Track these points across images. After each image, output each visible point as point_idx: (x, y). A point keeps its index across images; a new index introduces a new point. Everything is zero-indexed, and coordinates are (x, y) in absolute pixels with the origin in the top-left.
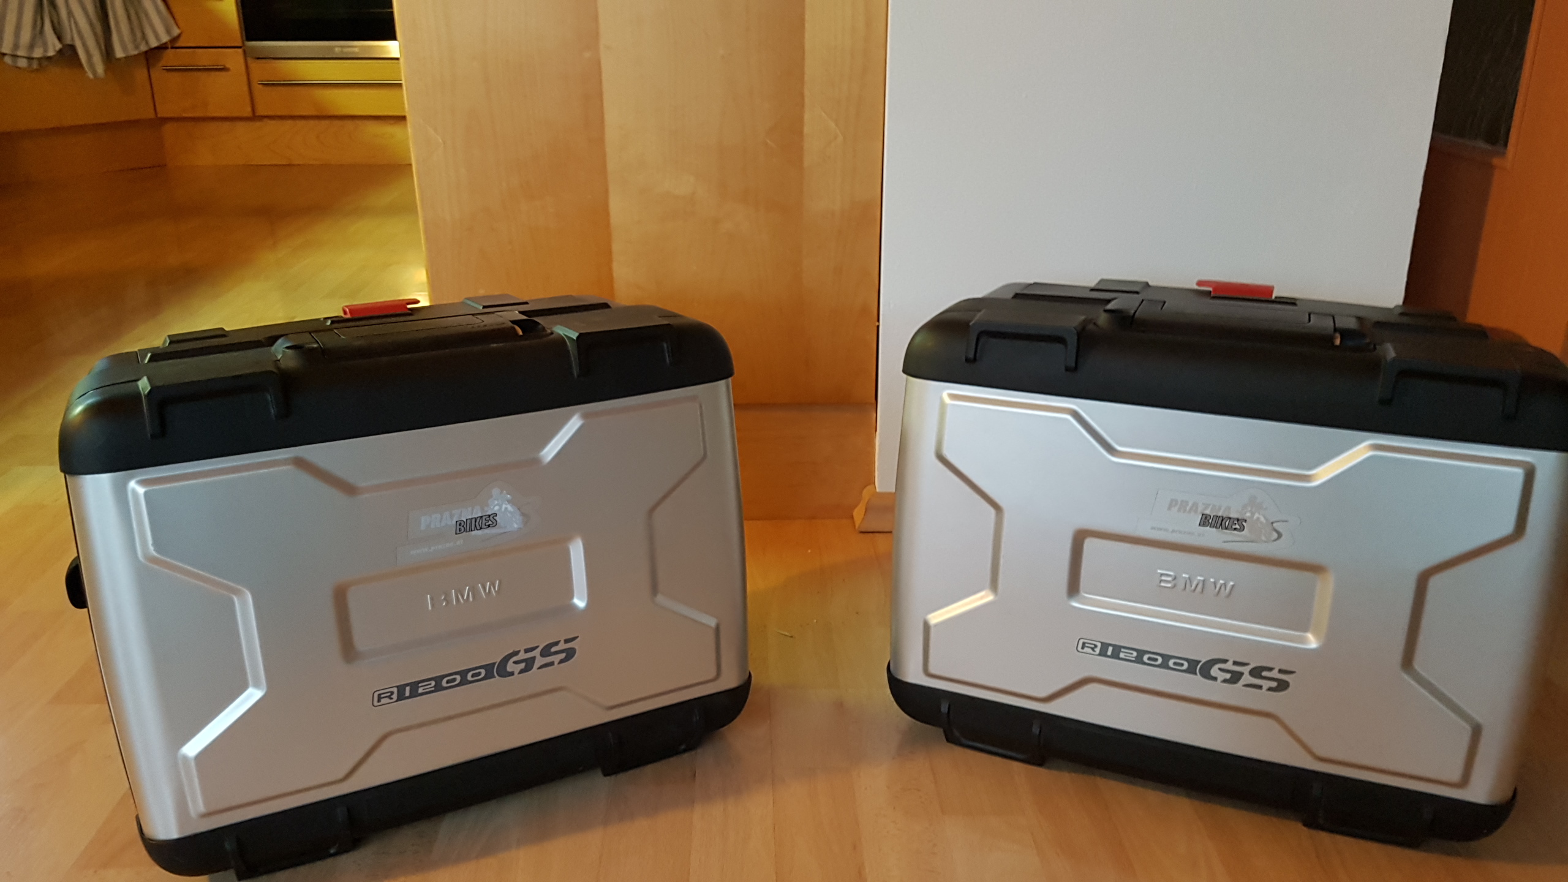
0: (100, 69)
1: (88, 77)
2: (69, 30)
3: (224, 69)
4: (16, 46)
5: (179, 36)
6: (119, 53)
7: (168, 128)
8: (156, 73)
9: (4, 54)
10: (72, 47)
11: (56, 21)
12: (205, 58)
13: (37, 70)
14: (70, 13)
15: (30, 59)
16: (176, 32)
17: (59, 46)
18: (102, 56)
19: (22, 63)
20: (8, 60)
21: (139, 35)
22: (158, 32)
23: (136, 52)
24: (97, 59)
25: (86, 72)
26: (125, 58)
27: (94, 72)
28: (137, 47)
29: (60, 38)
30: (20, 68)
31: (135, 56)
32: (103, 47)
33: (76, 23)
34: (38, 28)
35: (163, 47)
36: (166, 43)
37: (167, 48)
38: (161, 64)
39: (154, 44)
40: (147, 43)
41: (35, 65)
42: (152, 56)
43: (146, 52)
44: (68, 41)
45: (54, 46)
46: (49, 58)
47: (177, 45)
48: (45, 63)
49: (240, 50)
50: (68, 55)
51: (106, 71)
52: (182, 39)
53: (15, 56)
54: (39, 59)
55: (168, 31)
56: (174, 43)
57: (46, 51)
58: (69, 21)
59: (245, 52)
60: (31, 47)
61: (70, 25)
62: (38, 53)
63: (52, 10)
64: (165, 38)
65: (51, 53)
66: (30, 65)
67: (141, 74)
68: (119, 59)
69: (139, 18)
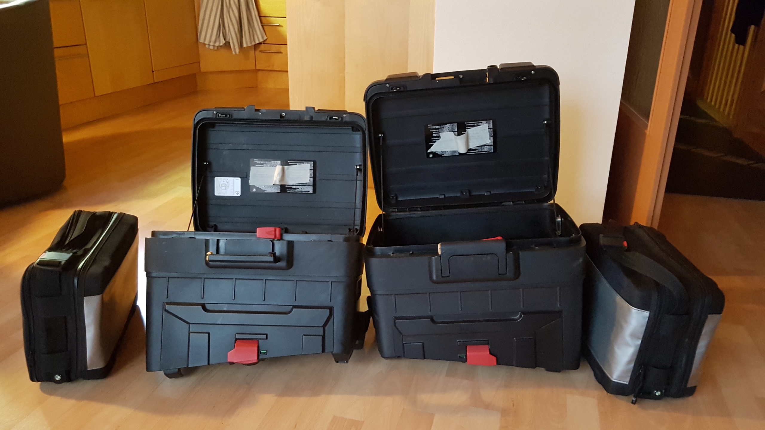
0: (237, 51)
1: (233, 54)
2: (228, 36)
3: (281, 53)
4: (210, 42)
5: (266, 39)
6: (245, 45)
7: (260, 74)
8: (257, 53)
9: (206, 44)
10: (229, 43)
11: (224, 33)
12: (274, 48)
13: (216, 50)
14: (229, 30)
15: (214, 46)
16: (265, 38)
17: (224, 42)
18: (239, 46)
19: (212, 47)
20: (207, 46)
21: (252, 39)
22: (259, 38)
24: (237, 47)
25: (232, 52)
26: (247, 47)
27: (235, 52)
28: (251, 43)
29: (225, 39)
30: (210, 49)
31: (250, 46)
32: (239, 43)
33: (231, 34)
34: (218, 35)
35: (260, 43)
36: (261, 42)
37: (262, 44)
38: (259, 50)
39: (257, 42)
40: (255, 42)
41: (216, 48)
42: (256, 46)
43: (255, 45)
44: (227, 40)
45: (223, 42)
46: (221, 46)
47: (266, 43)
48: (219, 48)
50: (227, 45)
51: (239, 52)
52: (268, 40)
53: (209, 45)
54: (218, 46)
55: (263, 38)
56: (264, 42)
57: (220, 43)
58: (229, 33)
60: (215, 42)
62: (217, 44)
63: (223, 28)
64: (261, 40)
65: (221, 44)
66: (214, 48)
67: (252, 53)
68: (245, 47)
69: (253, 33)
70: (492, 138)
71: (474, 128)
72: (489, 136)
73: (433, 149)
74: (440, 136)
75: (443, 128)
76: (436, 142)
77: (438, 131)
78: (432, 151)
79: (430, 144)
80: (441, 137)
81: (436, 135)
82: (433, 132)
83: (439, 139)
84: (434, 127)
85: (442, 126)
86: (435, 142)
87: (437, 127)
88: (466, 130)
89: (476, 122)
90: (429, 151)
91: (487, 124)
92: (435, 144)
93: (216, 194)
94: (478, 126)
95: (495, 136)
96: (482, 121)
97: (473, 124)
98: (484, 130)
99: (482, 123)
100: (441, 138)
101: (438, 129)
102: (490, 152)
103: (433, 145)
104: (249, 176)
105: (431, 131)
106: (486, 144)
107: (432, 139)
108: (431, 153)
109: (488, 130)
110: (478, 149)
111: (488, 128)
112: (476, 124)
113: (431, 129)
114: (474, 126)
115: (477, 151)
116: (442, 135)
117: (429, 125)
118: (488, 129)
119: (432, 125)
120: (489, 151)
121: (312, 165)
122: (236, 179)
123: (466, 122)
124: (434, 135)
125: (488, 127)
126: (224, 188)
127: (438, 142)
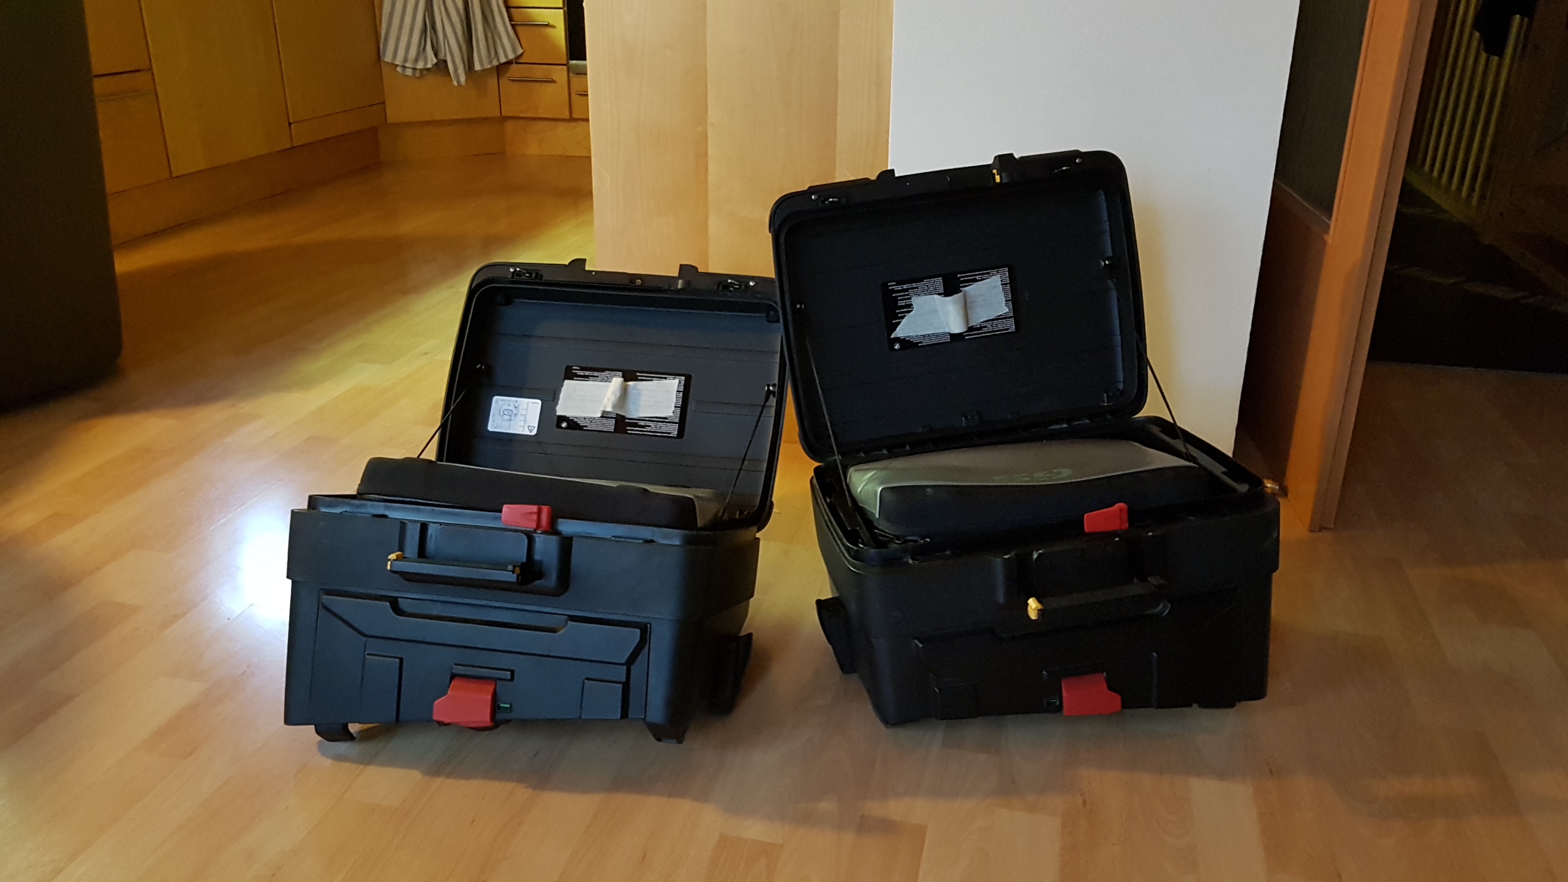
0: (463, 79)
1: (453, 85)
2: (443, 48)
3: (552, 81)
4: (405, 60)
5: (522, 54)
6: (478, 67)
7: (509, 126)
8: (503, 81)
9: (397, 65)
10: (445, 61)
11: (434, 41)
12: (539, 72)
13: (418, 77)
14: (445, 36)
15: (414, 69)
16: (520, 51)
17: (435, 61)
18: (465, 69)
19: (409, 72)
20: (399, 69)
21: (493, 54)
22: (507, 51)
23: (489, 67)
24: (461, 71)
25: (452, 80)
26: (482, 71)
27: (459, 82)
28: (491, 62)
29: (436, 55)
30: (407, 76)
31: (488, 69)
32: (466, 63)
33: (448, 41)
34: (422, 48)
35: (509, 63)
36: (512, 60)
37: (512, 63)
38: (508, 75)
39: (503, 60)
40: (498, 59)
41: (418, 74)
42: (501, 69)
43: (497, 66)
44: (442, 56)
45: (432, 61)
46: (428, 69)
47: (521, 61)
48: (425, 72)
49: (565, 67)
50: (441, 66)
51: (466, 81)
52: (524, 54)
53: (404, 67)
54: (421, 70)
55: (514, 50)
56: (517, 60)
57: (426, 63)
58: (444, 41)
59: (568, 68)
60: (416, 61)
61: (444, 44)
62: (420, 66)
63: (432, 31)
64: (511, 56)
65: (429, 66)
66: (414, 74)
67: (492, 82)
68: (477, 72)
69: (494, 41)
70: (1010, 303)
71: (975, 285)
72: (1004, 300)
73: (900, 332)
74: (912, 305)
75: (917, 288)
76: (906, 317)
77: (908, 295)
78: (899, 336)
79: (893, 322)
80: (914, 306)
81: (903, 304)
82: (899, 298)
83: (912, 310)
84: (899, 288)
85: (914, 285)
86: (903, 317)
87: (905, 287)
88: (961, 289)
89: (977, 273)
90: (892, 337)
91: (999, 276)
92: (904, 321)
93: (490, 428)
94: (982, 280)
95: (1015, 299)
96: (989, 271)
97: (972, 277)
98: (995, 287)
99: (988, 273)
100: (914, 309)
101: (907, 290)
102: (1009, 331)
103: (899, 323)
104: (558, 399)
105: (894, 295)
106: (1001, 315)
107: (897, 311)
108: (897, 340)
109: (1001, 286)
110: (986, 327)
111: (1000, 283)
112: (977, 277)
113: (894, 291)
114: (976, 281)
115: (985, 330)
116: (916, 301)
117: (889, 284)
118: (1002, 284)
119: (895, 283)
120: (1008, 329)
121: (683, 383)
122: (533, 403)
123: (960, 274)
124: (900, 303)
125: (1002, 281)
126: (506, 417)
127: (908, 316)
